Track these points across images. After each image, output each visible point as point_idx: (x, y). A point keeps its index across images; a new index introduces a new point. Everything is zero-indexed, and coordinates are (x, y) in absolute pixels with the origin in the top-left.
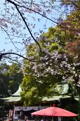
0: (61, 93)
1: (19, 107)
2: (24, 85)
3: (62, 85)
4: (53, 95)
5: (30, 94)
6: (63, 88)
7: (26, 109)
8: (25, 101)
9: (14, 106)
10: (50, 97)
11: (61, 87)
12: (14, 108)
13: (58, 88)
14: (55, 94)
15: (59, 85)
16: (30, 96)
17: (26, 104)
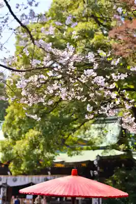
0: (102, 143)
2: (9, 125)
3: (104, 125)
4: (82, 149)
5: (25, 147)
7: (15, 180)
8: (12, 163)
11: (102, 128)
13: (93, 132)
14: (85, 147)
15: (97, 125)
16: (25, 150)
17: (14, 169)
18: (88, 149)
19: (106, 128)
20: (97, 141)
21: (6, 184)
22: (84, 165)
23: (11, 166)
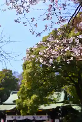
0: (58, 100)
1: (11, 116)
3: (60, 92)
4: (50, 103)
6: (61, 95)
7: (19, 118)
9: (6, 115)
10: (46, 105)
11: (59, 94)
12: (6, 117)
13: (55, 95)
14: (51, 102)
15: (57, 93)
17: (23, 113)
18: (52, 103)
19: (61, 94)
20: (57, 100)
21: (15, 119)
22: (51, 110)
23: (21, 111)
